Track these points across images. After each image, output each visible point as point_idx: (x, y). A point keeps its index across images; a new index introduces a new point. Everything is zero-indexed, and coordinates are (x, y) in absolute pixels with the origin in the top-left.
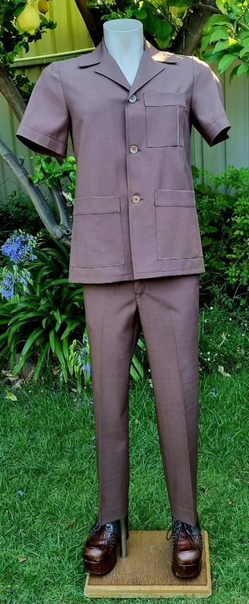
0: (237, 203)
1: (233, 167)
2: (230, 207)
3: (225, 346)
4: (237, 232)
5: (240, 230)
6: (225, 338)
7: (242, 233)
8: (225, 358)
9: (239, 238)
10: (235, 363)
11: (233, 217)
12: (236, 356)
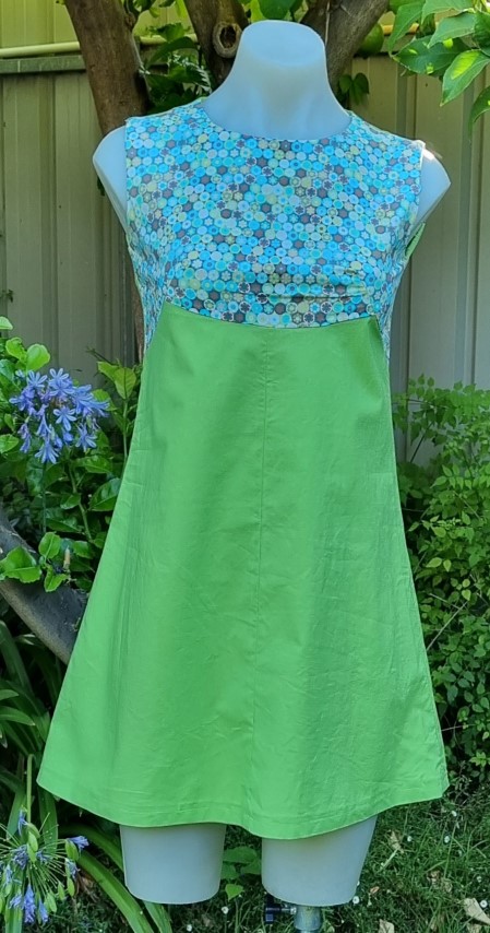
0: (440, 481)
1: (431, 382)
2: (416, 495)
3: (397, 866)
4: (435, 563)
5: (443, 556)
6: (397, 847)
7: (448, 565)
8: (398, 901)
9: (437, 580)
10: (428, 913)
11: (428, 518)
12: (428, 895)
